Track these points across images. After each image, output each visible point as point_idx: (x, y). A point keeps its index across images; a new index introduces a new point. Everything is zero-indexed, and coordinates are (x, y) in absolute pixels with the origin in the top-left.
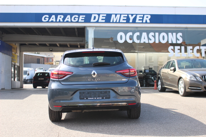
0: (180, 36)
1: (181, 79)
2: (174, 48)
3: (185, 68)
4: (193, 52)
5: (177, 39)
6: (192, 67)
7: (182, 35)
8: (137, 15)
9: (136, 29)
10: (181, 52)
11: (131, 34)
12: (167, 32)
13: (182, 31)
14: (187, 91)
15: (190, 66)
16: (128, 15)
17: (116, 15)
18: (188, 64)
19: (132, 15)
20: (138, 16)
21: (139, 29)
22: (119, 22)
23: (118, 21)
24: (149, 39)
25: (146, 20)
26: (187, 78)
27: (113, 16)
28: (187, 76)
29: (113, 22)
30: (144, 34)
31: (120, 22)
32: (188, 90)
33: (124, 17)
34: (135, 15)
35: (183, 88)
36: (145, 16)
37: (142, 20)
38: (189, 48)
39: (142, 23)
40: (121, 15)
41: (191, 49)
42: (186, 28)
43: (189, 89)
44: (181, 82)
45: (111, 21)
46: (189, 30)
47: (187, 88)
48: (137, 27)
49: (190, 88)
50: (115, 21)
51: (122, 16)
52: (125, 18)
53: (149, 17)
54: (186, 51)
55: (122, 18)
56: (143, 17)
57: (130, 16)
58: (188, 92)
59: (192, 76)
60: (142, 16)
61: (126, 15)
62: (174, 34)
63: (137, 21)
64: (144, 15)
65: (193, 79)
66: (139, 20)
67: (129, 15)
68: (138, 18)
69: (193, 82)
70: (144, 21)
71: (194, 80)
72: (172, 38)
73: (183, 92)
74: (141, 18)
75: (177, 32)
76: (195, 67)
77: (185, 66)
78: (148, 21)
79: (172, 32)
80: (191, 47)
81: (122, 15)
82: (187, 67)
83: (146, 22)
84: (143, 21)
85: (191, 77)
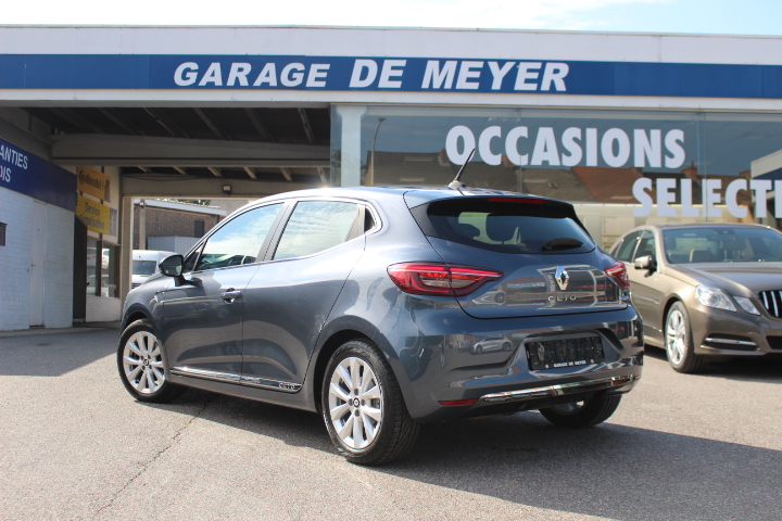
0: (678, 142)
1: (676, 303)
2: (654, 186)
3: (694, 261)
4: (723, 203)
5: (665, 152)
6: (719, 258)
7: (682, 139)
8: (518, 62)
9: (515, 114)
10: (678, 201)
11: (495, 131)
12: (628, 127)
13: (685, 122)
14: (696, 351)
15: (714, 252)
16: (486, 61)
17: (442, 62)
18: (703, 244)
19: (501, 63)
20: (523, 67)
21: (524, 114)
22: (453, 90)
23: (448, 85)
24: (562, 150)
25: (552, 83)
26: (697, 302)
27: (432, 67)
28: (700, 291)
29: (431, 89)
30: (545, 135)
31: (458, 87)
32: (701, 349)
33: (471, 69)
34: (513, 64)
35: (681, 340)
36: (550, 68)
37: (539, 81)
38: (710, 185)
39: (538, 91)
40: (460, 61)
41: (715, 191)
42: (700, 112)
43: (706, 343)
44: (674, 315)
45: (425, 85)
46: (709, 118)
47: (697, 340)
48: (518, 109)
49: (708, 339)
50: (437, 85)
51: (465, 66)
52: (477, 75)
53: (564, 70)
54: (697, 197)
55: (465, 73)
56: (541, 72)
57: (493, 66)
58: (701, 357)
59: (718, 291)
60: (538, 66)
61: (480, 65)
62: (656, 134)
63: (520, 85)
64: (544, 63)
65: (724, 304)
66: (528, 81)
67: (490, 64)
68: (522, 75)
69: (724, 317)
70: (545, 86)
71: (727, 308)
72: (647, 149)
73: (682, 356)
74: (535, 76)
75: (665, 127)
76: (731, 257)
77: (695, 252)
78: (561, 86)
79: (648, 127)
80: (717, 183)
81: (463, 63)
82: (701, 257)
83: (553, 90)
84: (539, 86)
85: (714, 299)
